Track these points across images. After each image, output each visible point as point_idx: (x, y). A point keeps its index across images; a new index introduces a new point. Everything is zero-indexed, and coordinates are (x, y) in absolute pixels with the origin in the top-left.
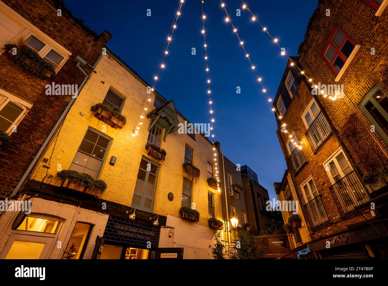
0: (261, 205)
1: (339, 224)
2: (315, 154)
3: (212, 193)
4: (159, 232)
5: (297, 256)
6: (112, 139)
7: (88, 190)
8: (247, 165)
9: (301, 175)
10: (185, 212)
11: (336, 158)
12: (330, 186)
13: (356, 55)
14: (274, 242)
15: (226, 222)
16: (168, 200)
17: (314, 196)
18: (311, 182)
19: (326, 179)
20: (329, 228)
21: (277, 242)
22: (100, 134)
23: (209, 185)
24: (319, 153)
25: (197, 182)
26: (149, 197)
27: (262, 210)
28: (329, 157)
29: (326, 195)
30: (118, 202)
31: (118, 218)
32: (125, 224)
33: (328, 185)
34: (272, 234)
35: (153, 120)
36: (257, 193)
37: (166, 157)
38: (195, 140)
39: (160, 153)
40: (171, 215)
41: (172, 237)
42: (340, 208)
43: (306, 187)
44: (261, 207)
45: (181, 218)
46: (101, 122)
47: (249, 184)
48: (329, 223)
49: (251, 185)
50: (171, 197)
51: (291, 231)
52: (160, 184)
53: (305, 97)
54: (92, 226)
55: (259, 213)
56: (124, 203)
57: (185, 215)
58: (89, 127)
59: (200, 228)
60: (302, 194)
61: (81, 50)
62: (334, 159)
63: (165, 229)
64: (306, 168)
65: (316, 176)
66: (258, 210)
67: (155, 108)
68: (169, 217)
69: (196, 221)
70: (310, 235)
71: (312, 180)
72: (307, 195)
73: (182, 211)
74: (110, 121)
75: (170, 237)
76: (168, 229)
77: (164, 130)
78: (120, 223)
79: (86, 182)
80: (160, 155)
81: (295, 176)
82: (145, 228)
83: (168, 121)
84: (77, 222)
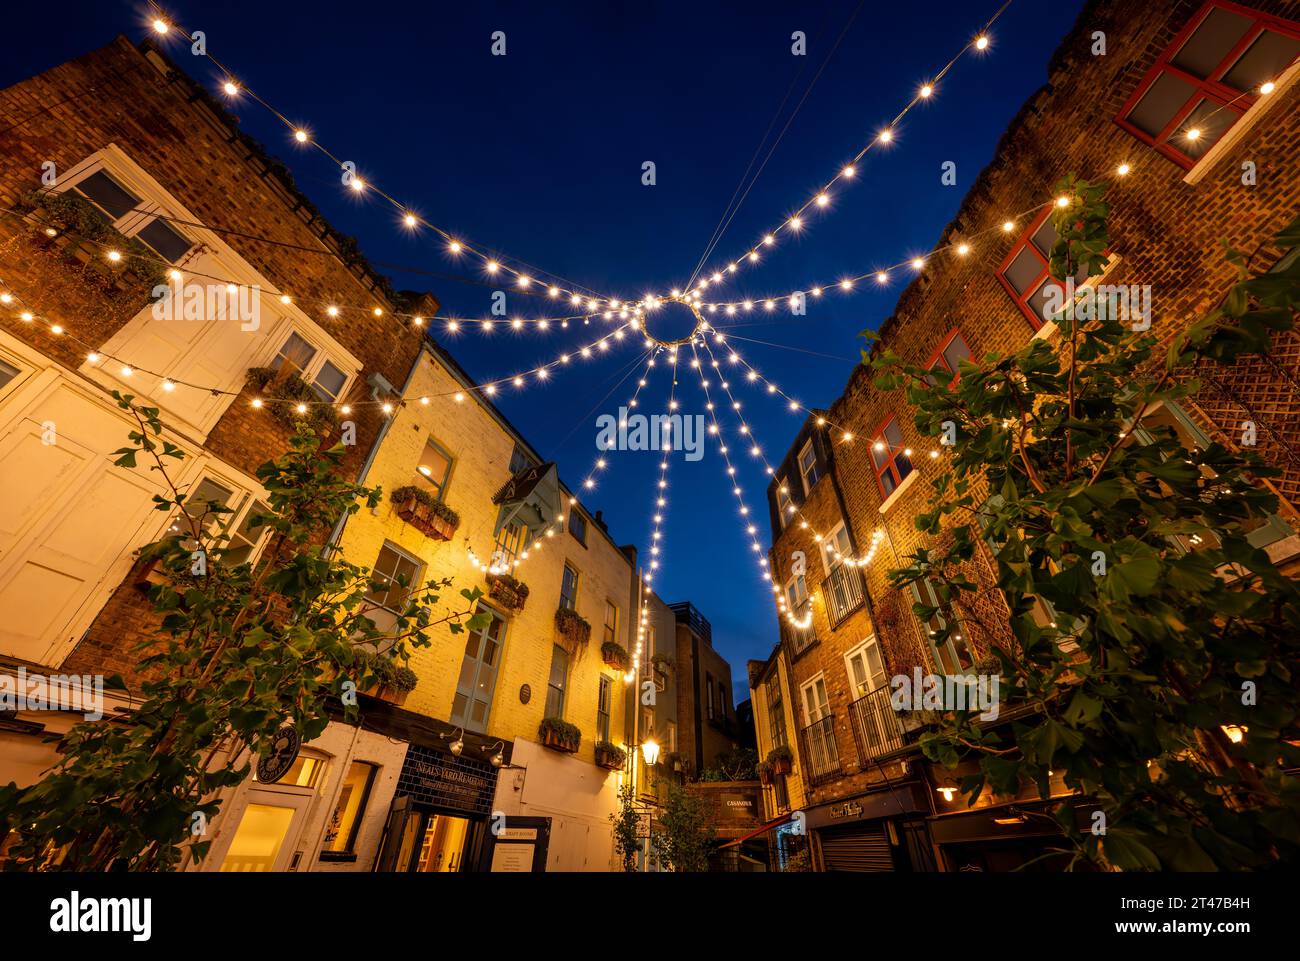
0: (711, 705)
1: (855, 779)
2: (834, 630)
3: (608, 677)
4: (495, 778)
5: (776, 835)
6: (425, 564)
7: (383, 693)
8: (693, 603)
9: (804, 662)
10: (554, 731)
11: (867, 650)
12: (850, 702)
13: (912, 485)
14: (733, 803)
15: (631, 750)
16: (519, 701)
17: (823, 713)
18: (820, 683)
19: (845, 687)
20: (839, 784)
21: (739, 803)
22: (402, 554)
23: (604, 660)
24: (839, 632)
25: (583, 657)
26: (483, 697)
27: (711, 717)
28: (854, 644)
29: (843, 716)
30: (426, 714)
31: (425, 750)
32: (434, 762)
33: (847, 700)
34: (729, 780)
35: (508, 511)
36: (707, 673)
37: (528, 601)
38: (586, 548)
39: (517, 593)
40: (522, 738)
41: (520, 790)
42: (860, 748)
43: (809, 691)
44: (711, 710)
45: (540, 744)
46: (409, 527)
47: (691, 652)
48: (840, 774)
49: (695, 657)
50: (525, 696)
51: (771, 780)
52: (507, 666)
53: (830, 509)
54: (374, 768)
55: (704, 726)
56: (436, 716)
57: (552, 739)
58: (386, 539)
59: (578, 766)
60: (802, 705)
61: (382, 354)
62: (862, 651)
63: (508, 771)
64: (814, 651)
65: (830, 675)
66: (704, 717)
67: (511, 475)
68: (519, 744)
69: (572, 752)
70: (806, 794)
71: (822, 680)
72: (810, 710)
73: (545, 729)
74: (432, 527)
75: (516, 789)
76: (515, 772)
77: (525, 528)
78: (426, 760)
79: (385, 677)
80: (516, 596)
81: (793, 663)
82: (470, 771)
83: (539, 512)
84: (354, 761)
